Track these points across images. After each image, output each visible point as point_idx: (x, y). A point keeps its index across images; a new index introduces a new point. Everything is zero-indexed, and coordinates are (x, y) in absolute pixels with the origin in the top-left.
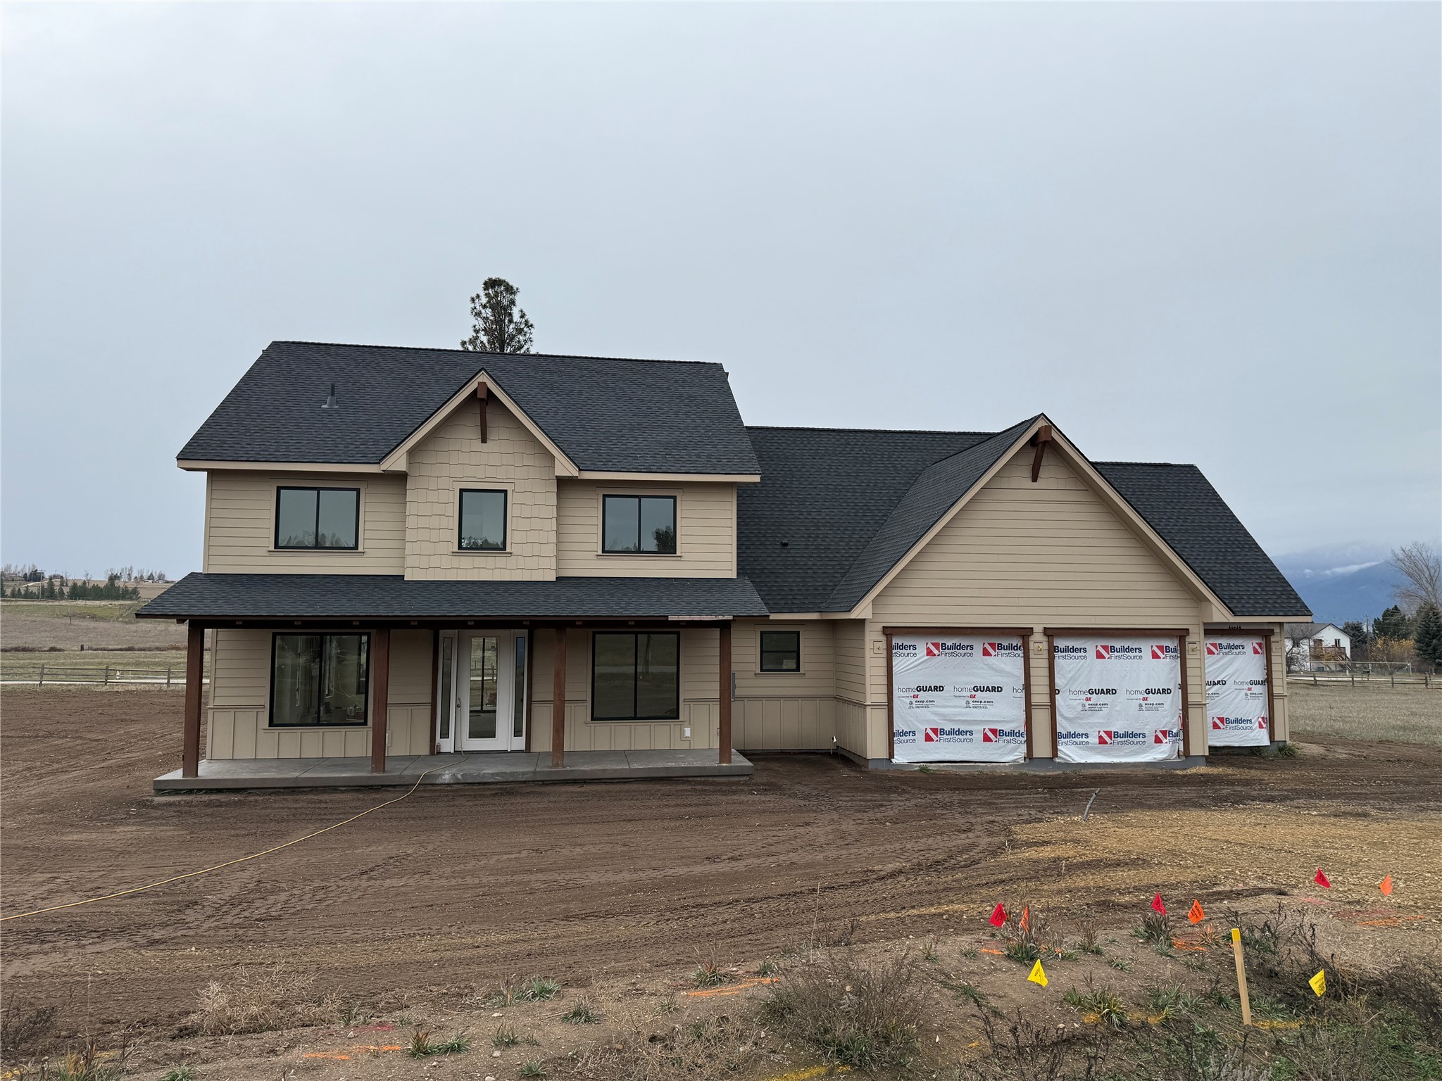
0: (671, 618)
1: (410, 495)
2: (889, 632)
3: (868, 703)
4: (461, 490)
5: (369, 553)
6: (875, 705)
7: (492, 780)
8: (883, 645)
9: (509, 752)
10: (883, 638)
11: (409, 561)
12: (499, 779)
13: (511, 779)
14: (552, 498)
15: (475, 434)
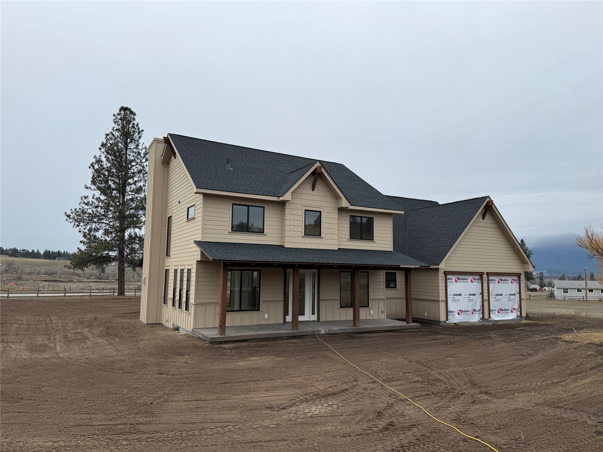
0: (401, 266)
1: (287, 211)
2: (446, 273)
3: (440, 300)
4: (305, 210)
5: (268, 235)
6: (442, 301)
7: (338, 332)
8: (444, 278)
9: (311, 322)
10: (444, 275)
11: (287, 239)
12: (341, 332)
13: (344, 332)
14: (336, 216)
15: (310, 187)
